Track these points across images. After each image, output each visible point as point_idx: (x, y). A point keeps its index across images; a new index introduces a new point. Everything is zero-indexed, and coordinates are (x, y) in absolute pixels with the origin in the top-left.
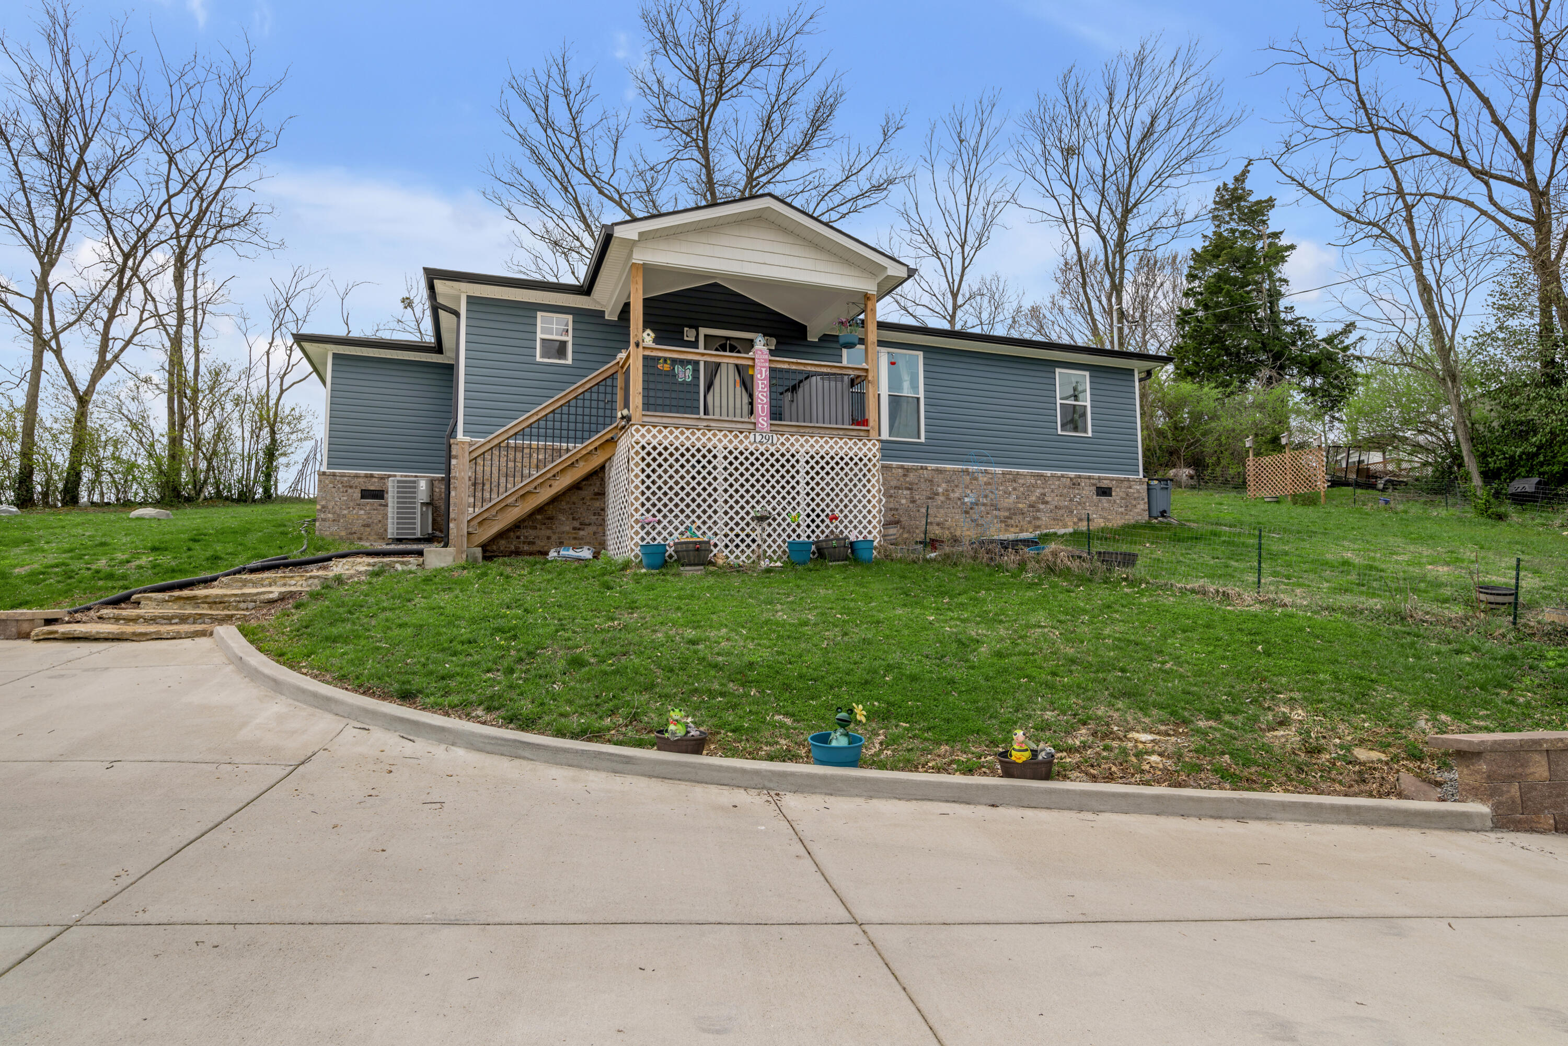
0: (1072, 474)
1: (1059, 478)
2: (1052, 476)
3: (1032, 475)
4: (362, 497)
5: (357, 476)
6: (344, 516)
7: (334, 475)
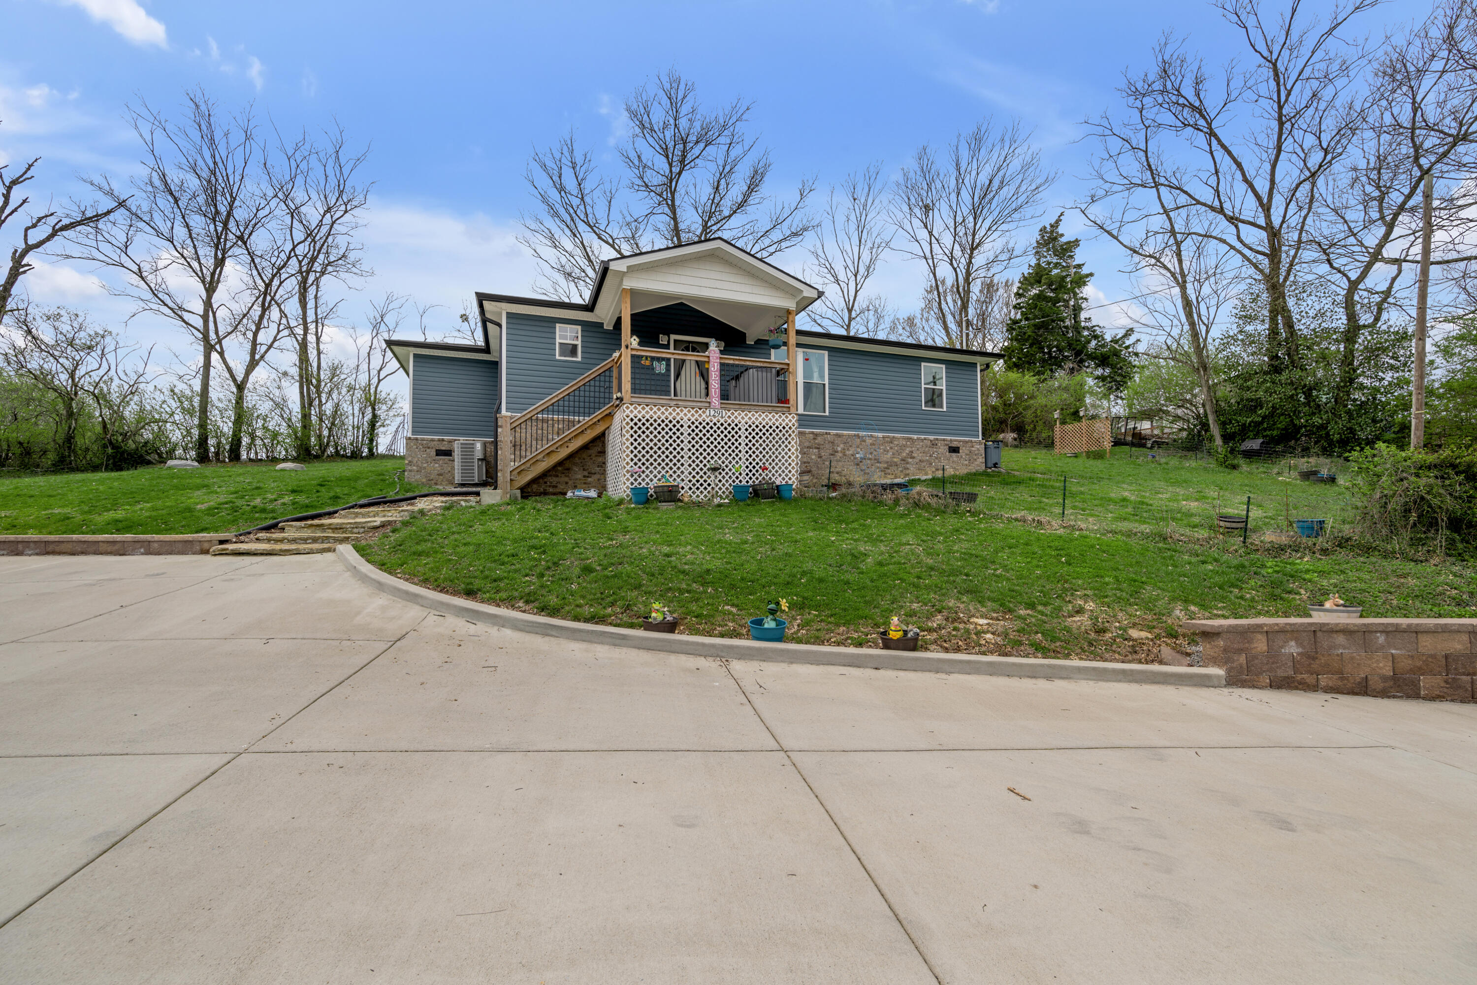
0: (932, 437)
1: (922, 440)
2: (918, 439)
3: (904, 438)
4: (437, 455)
5: (433, 440)
6: (425, 468)
7: (417, 439)
